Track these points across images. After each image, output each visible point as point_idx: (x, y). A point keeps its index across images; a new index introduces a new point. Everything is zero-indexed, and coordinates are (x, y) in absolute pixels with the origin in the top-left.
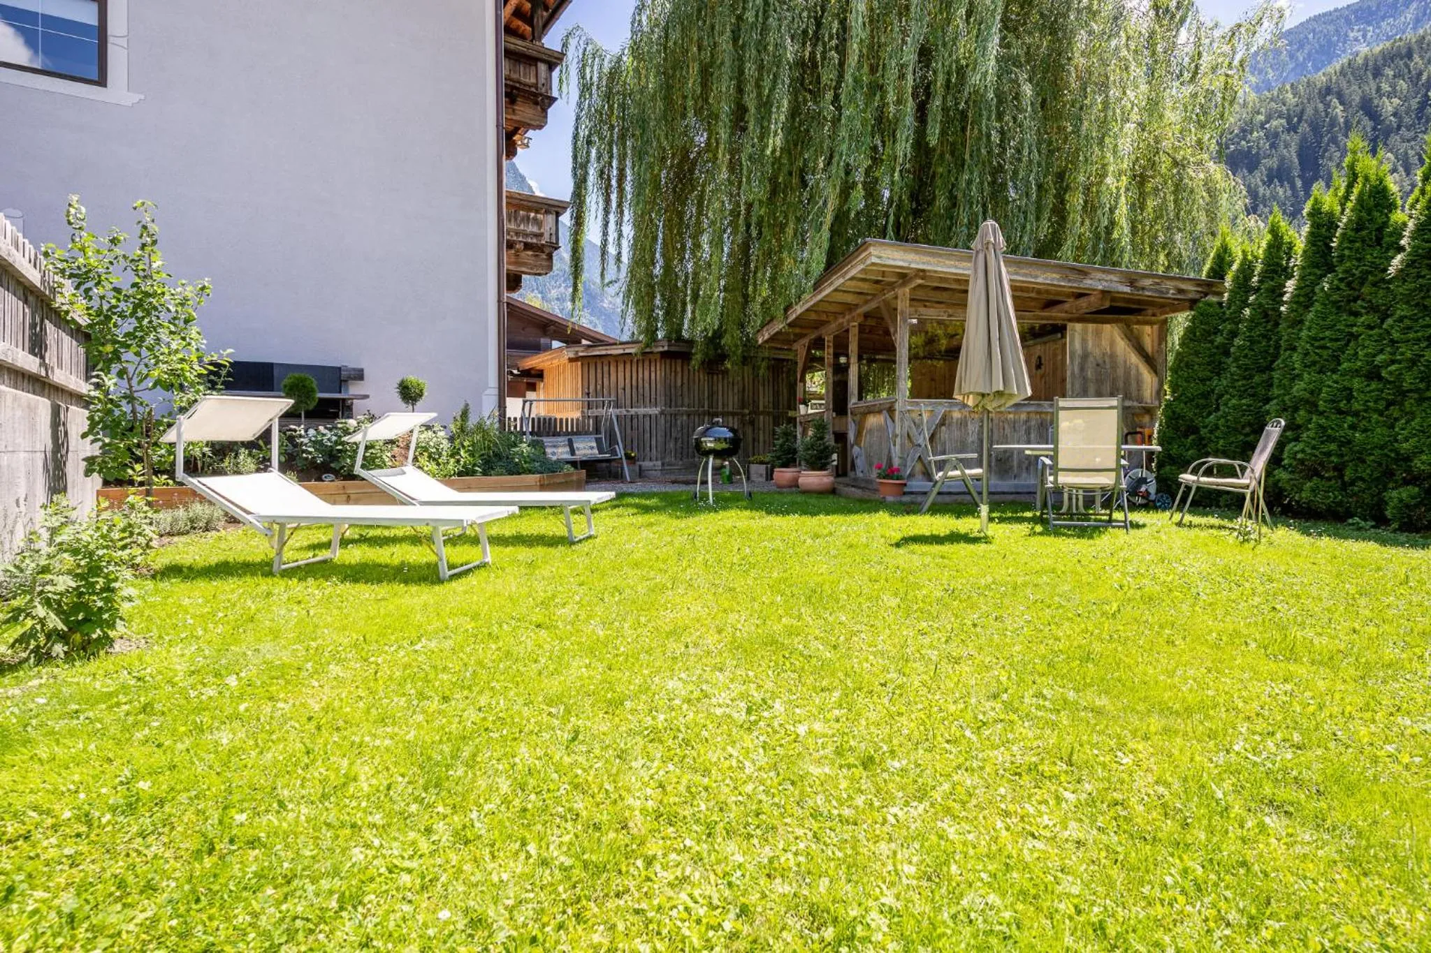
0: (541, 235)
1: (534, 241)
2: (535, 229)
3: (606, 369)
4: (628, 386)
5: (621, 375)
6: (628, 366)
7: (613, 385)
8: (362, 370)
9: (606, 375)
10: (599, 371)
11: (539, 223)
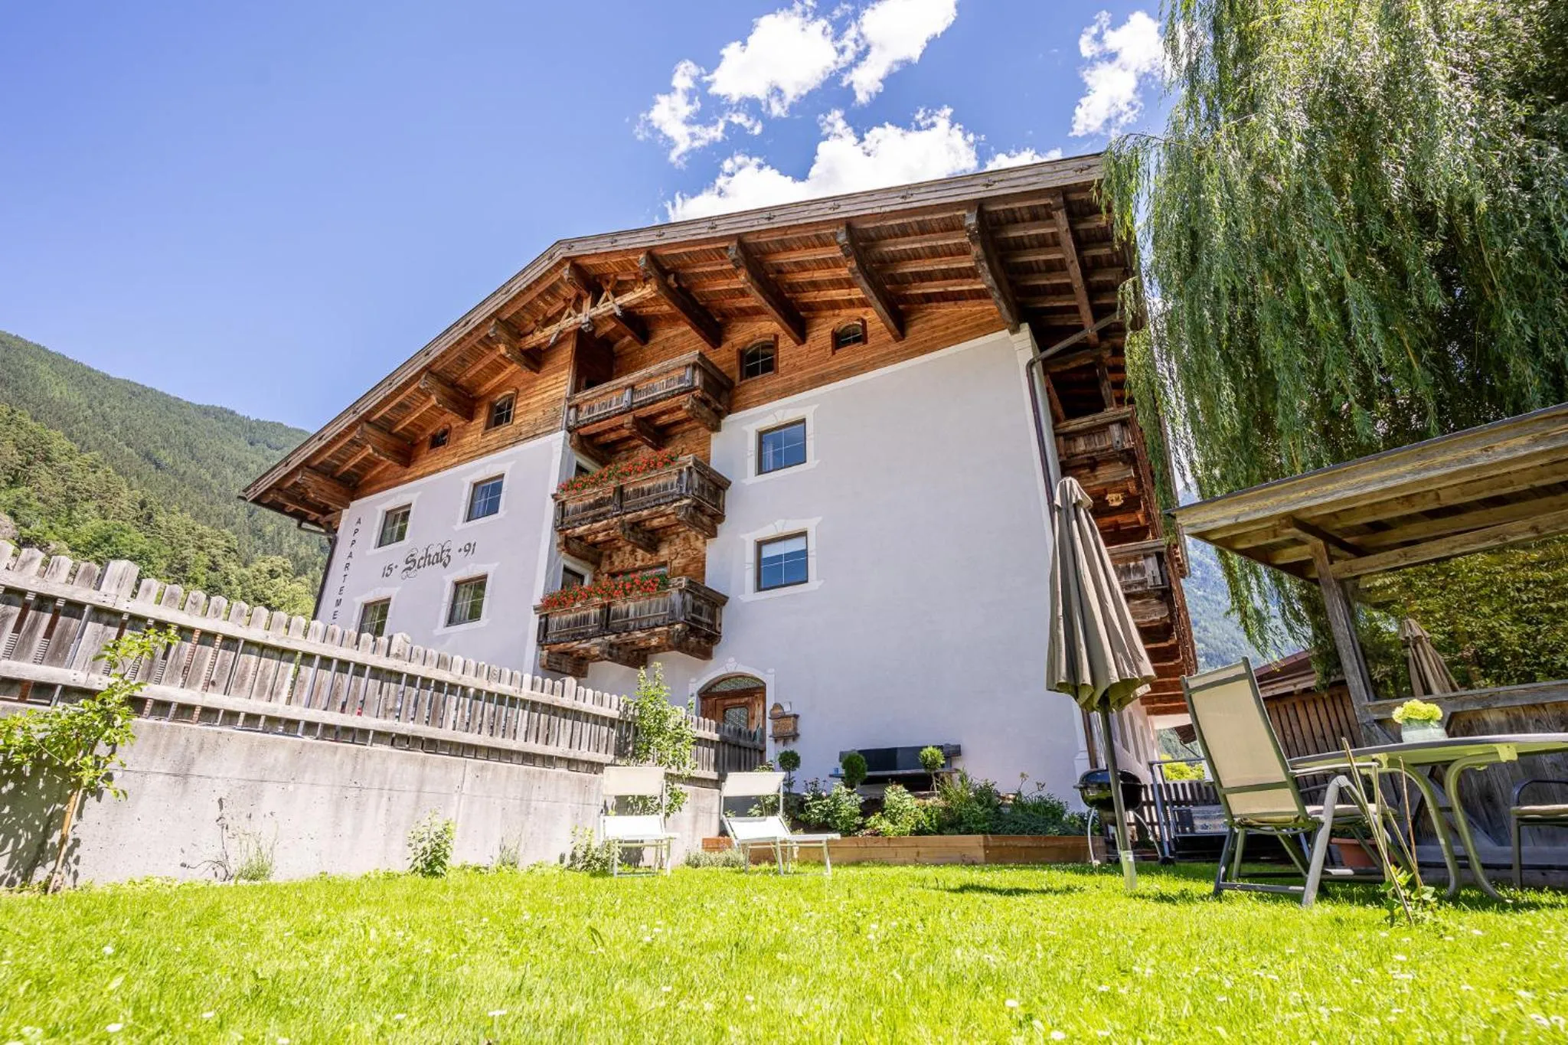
0: (1145, 581)
1: (1139, 589)
2: (1138, 578)
3: (1291, 713)
4: (1328, 732)
5: (1314, 718)
6: (1321, 706)
7: (1307, 735)
8: (959, 746)
9: (1294, 722)
10: (1284, 717)
11: (1141, 570)
